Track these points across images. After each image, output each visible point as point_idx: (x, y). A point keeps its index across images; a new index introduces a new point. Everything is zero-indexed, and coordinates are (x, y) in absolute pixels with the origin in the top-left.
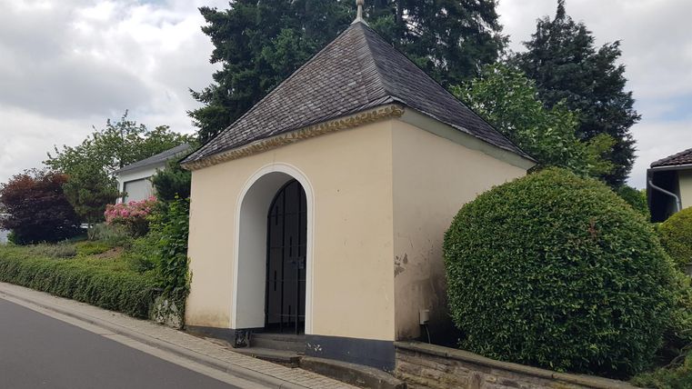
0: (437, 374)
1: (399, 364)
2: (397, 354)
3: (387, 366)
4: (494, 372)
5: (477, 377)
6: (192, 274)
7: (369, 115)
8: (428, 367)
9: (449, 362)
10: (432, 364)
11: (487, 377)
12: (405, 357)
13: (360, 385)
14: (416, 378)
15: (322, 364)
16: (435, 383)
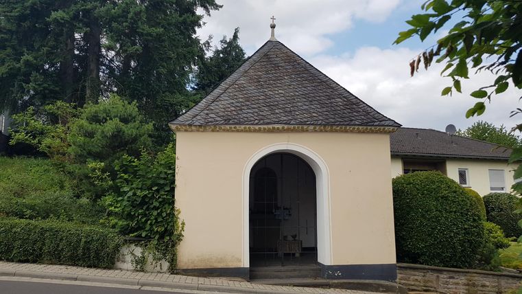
0: (419, 278)
1: (399, 276)
2: (398, 271)
3: (392, 277)
4: (445, 273)
5: (438, 277)
6: (183, 224)
7: (380, 129)
8: (415, 275)
9: (425, 271)
10: (417, 273)
11: (442, 276)
12: (402, 272)
13: (383, 291)
14: (409, 282)
15: (350, 283)
16: (418, 283)
